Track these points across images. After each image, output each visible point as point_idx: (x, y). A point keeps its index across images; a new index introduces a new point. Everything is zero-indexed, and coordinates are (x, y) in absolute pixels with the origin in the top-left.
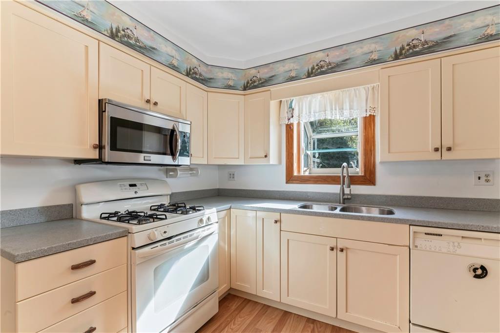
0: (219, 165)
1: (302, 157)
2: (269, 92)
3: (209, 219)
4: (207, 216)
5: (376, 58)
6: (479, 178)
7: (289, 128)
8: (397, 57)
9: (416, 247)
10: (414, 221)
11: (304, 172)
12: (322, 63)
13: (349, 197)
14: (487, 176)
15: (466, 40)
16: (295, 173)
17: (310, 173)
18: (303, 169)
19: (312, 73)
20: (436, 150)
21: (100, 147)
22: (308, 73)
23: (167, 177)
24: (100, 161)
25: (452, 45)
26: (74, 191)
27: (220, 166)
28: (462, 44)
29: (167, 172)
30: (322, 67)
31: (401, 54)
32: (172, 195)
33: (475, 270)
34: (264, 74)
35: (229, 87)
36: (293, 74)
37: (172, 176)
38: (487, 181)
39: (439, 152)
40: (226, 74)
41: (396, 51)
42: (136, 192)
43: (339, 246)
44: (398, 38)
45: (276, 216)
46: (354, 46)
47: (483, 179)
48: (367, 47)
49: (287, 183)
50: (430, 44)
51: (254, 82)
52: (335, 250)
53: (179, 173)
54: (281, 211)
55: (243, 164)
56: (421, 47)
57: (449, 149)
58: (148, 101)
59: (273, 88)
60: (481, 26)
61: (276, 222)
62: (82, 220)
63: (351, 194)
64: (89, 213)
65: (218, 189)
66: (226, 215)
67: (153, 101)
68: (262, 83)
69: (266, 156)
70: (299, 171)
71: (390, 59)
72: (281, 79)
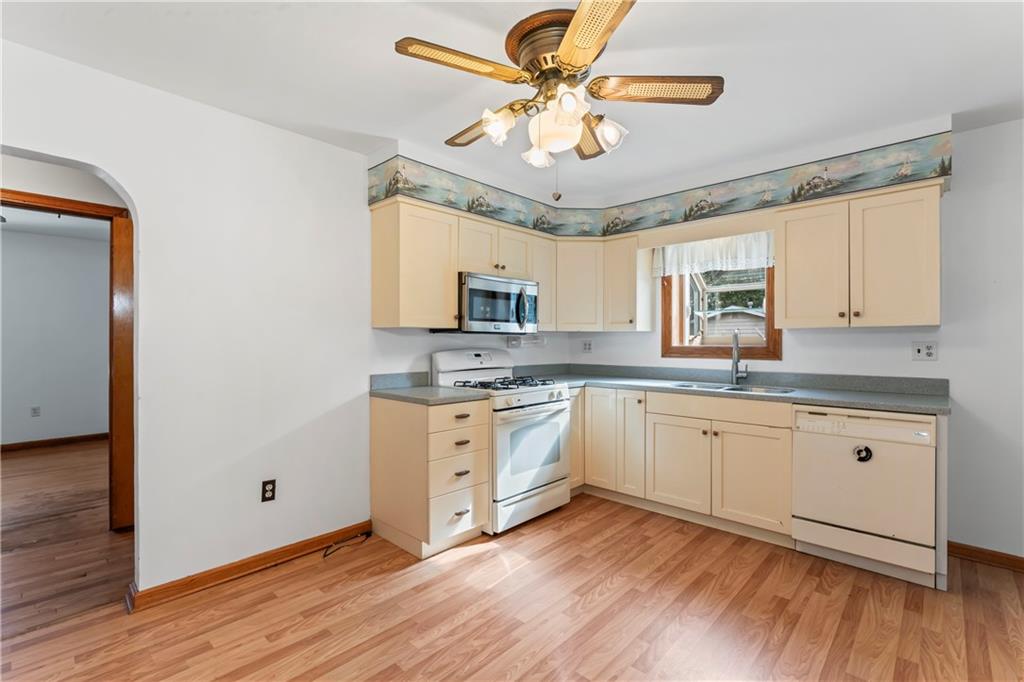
0: (569, 333)
1: (687, 321)
2: (635, 239)
3: (560, 393)
4: (558, 391)
5: (770, 199)
6: (919, 351)
7: (667, 281)
8: (795, 199)
9: (798, 428)
10: (796, 399)
11: (691, 341)
12: (702, 203)
13: (745, 375)
14: (929, 348)
15: (877, 181)
16: (675, 343)
17: (702, 343)
18: (687, 337)
19: (690, 215)
20: (842, 315)
21: (460, 318)
22: (686, 215)
23: (508, 347)
24: (459, 330)
25: (860, 187)
26: (431, 359)
27: (572, 335)
28: (872, 186)
29: (508, 340)
30: (703, 208)
31: (799, 195)
32: (515, 369)
33: (859, 452)
34: (629, 215)
35: (585, 233)
36: (666, 216)
37: (514, 346)
38: (929, 355)
39: (846, 319)
40: (580, 217)
41: (794, 191)
42: (481, 363)
43: (714, 429)
44: (796, 175)
45: (641, 395)
46: (742, 184)
47: (924, 351)
48: (758, 186)
49: (663, 356)
50: (835, 184)
51: (617, 225)
52: (709, 434)
53: (523, 342)
54: (646, 389)
55: (601, 330)
56: (823, 188)
57: (857, 314)
58: (497, 266)
59: (641, 234)
60: (893, 164)
61: (640, 402)
62: (439, 386)
63: (746, 372)
64: (445, 380)
65: (569, 365)
66: (580, 393)
67: (501, 265)
68: (627, 227)
69: (631, 322)
70: (682, 340)
71: (787, 201)
72: (650, 223)
